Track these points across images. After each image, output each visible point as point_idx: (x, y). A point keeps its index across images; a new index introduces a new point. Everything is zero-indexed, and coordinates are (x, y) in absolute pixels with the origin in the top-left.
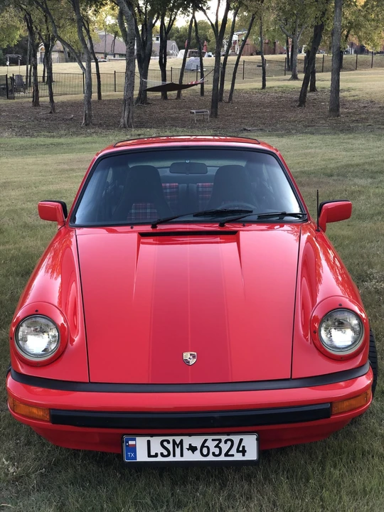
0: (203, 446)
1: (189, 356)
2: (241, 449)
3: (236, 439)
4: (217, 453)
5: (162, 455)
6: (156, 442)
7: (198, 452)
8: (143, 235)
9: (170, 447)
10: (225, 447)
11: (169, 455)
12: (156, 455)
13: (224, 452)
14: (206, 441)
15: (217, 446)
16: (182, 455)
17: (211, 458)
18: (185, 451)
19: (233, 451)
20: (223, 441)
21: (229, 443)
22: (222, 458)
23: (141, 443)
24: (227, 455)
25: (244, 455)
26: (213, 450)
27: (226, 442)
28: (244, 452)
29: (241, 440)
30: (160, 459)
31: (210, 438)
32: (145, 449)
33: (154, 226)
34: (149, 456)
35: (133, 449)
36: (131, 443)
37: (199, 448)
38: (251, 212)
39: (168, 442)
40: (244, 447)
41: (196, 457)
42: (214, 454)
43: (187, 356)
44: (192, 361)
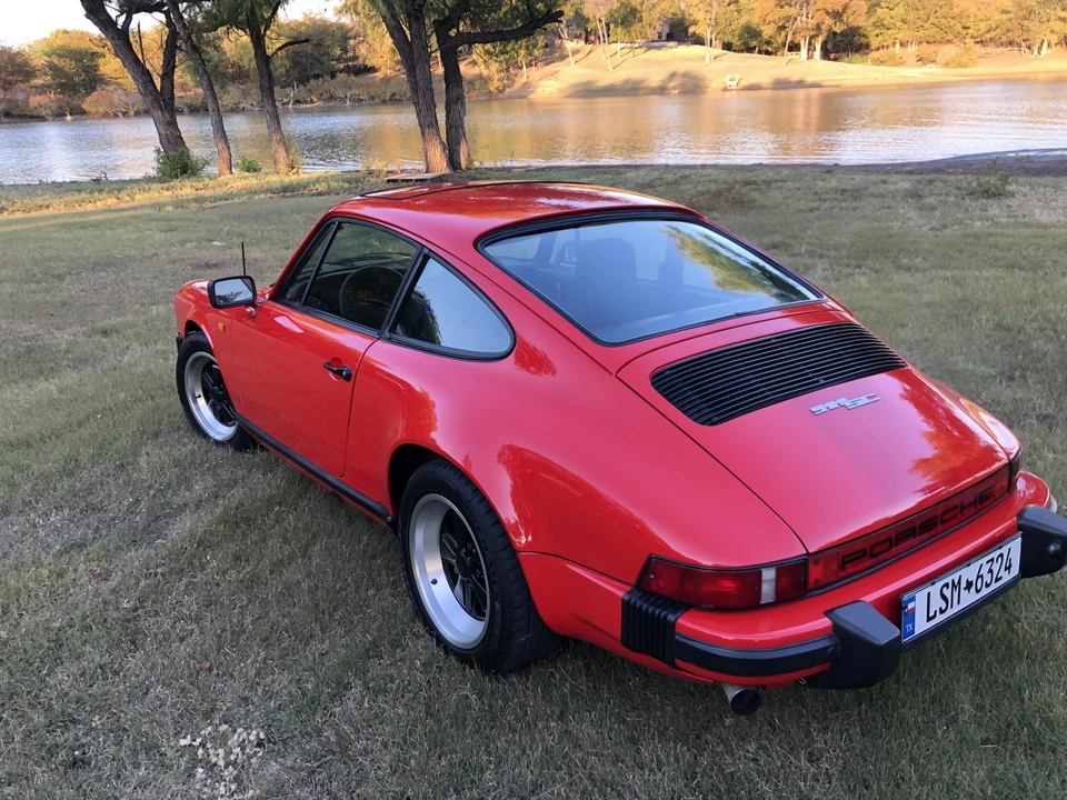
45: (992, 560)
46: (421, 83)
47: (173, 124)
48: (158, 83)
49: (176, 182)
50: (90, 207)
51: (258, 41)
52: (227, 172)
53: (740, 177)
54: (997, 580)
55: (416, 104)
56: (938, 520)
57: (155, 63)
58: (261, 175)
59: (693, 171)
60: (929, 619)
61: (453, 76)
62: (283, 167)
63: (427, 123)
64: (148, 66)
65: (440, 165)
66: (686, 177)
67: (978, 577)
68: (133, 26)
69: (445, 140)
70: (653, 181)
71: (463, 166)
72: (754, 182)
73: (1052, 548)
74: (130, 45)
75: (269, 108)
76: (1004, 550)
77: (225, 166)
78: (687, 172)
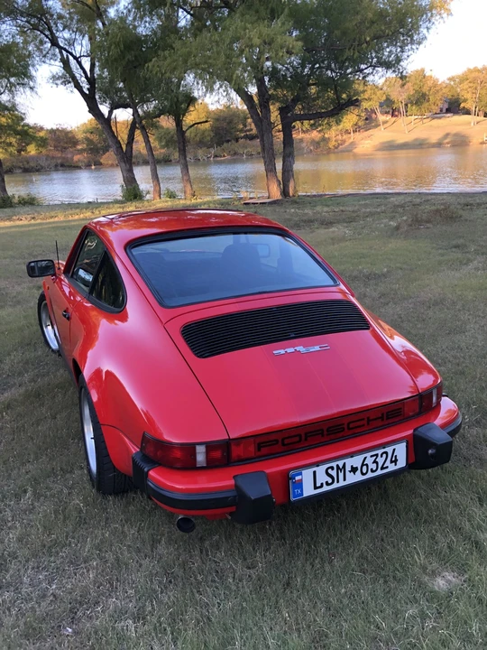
45: (377, 455)
46: (266, 145)
47: (131, 171)
48: (124, 147)
49: (129, 203)
50: (76, 217)
51: (179, 123)
52: (158, 198)
53: (463, 201)
54: (382, 468)
55: (264, 158)
56: (345, 426)
57: (123, 136)
58: (176, 200)
59: (433, 197)
60: (316, 488)
61: (288, 140)
62: (189, 196)
63: (270, 169)
64: (119, 138)
65: (276, 193)
66: (428, 200)
67: (363, 465)
68: (113, 116)
69: (280, 179)
70: (405, 203)
71: (291, 194)
72: (471, 205)
73: (430, 451)
74: (111, 127)
75: (182, 161)
76: (389, 450)
77: (157, 195)
78: (430, 197)
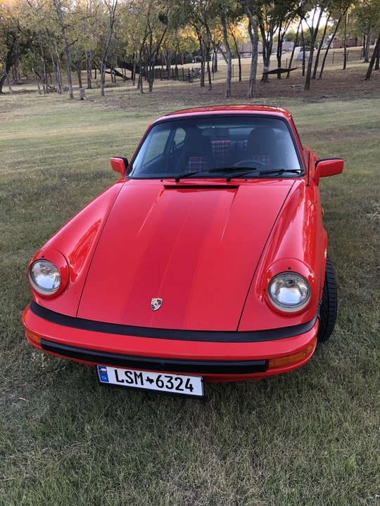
0: (158, 380)
1: (156, 302)
2: (189, 386)
3: (185, 378)
4: (170, 386)
5: (127, 381)
6: (121, 372)
7: (154, 383)
8: (167, 187)
9: (133, 376)
10: (176, 383)
11: (132, 382)
12: (123, 381)
13: (175, 386)
14: (160, 376)
15: (169, 381)
16: (142, 384)
17: (164, 389)
18: (144, 381)
19: (183, 387)
20: (174, 378)
21: (179, 381)
22: (174, 390)
23: (110, 371)
24: (177, 388)
25: (191, 391)
26: (166, 383)
27: (176, 379)
28: (191, 389)
29: (188, 380)
30: (125, 384)
31: (163, 375)
32: (114, 375)
33: (177, 181)
34: (118, 380)
35: (105, 374)
36: (102, 369)
37: (155, 381)
38: (255, 169)
39: (131, 373)
40: (191, 385)
41: (153, 387)
42: (167, 386)
43: (154, 301)
44: (157, 307)
